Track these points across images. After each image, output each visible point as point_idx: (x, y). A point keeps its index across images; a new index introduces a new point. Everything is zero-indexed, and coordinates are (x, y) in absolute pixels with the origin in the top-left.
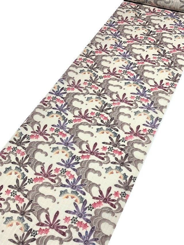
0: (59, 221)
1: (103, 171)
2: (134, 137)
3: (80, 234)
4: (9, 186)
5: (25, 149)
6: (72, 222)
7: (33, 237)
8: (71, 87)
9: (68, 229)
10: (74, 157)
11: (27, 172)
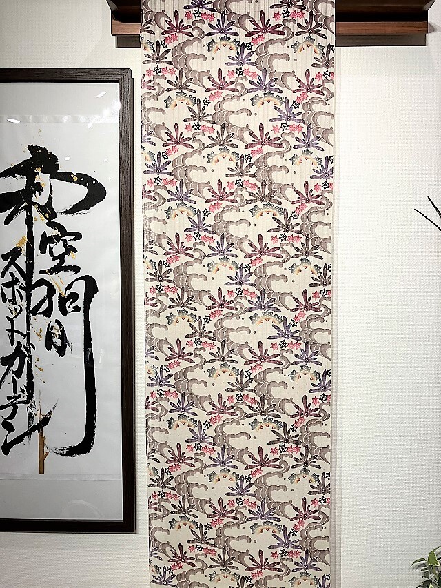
0: (266, 351)
1: (287, 273)
2: (307, 204)
3: (296, 356)
4: (187, 336)
5: (174, 283)
6: (282, 347)
7: (248, 378)
8: (170, 147)
9: (281, 356)
10: (241, 268)
11: (196, 310)
